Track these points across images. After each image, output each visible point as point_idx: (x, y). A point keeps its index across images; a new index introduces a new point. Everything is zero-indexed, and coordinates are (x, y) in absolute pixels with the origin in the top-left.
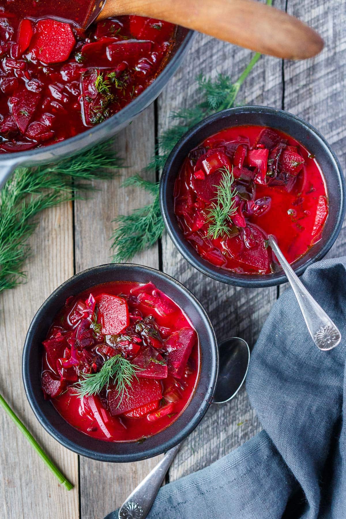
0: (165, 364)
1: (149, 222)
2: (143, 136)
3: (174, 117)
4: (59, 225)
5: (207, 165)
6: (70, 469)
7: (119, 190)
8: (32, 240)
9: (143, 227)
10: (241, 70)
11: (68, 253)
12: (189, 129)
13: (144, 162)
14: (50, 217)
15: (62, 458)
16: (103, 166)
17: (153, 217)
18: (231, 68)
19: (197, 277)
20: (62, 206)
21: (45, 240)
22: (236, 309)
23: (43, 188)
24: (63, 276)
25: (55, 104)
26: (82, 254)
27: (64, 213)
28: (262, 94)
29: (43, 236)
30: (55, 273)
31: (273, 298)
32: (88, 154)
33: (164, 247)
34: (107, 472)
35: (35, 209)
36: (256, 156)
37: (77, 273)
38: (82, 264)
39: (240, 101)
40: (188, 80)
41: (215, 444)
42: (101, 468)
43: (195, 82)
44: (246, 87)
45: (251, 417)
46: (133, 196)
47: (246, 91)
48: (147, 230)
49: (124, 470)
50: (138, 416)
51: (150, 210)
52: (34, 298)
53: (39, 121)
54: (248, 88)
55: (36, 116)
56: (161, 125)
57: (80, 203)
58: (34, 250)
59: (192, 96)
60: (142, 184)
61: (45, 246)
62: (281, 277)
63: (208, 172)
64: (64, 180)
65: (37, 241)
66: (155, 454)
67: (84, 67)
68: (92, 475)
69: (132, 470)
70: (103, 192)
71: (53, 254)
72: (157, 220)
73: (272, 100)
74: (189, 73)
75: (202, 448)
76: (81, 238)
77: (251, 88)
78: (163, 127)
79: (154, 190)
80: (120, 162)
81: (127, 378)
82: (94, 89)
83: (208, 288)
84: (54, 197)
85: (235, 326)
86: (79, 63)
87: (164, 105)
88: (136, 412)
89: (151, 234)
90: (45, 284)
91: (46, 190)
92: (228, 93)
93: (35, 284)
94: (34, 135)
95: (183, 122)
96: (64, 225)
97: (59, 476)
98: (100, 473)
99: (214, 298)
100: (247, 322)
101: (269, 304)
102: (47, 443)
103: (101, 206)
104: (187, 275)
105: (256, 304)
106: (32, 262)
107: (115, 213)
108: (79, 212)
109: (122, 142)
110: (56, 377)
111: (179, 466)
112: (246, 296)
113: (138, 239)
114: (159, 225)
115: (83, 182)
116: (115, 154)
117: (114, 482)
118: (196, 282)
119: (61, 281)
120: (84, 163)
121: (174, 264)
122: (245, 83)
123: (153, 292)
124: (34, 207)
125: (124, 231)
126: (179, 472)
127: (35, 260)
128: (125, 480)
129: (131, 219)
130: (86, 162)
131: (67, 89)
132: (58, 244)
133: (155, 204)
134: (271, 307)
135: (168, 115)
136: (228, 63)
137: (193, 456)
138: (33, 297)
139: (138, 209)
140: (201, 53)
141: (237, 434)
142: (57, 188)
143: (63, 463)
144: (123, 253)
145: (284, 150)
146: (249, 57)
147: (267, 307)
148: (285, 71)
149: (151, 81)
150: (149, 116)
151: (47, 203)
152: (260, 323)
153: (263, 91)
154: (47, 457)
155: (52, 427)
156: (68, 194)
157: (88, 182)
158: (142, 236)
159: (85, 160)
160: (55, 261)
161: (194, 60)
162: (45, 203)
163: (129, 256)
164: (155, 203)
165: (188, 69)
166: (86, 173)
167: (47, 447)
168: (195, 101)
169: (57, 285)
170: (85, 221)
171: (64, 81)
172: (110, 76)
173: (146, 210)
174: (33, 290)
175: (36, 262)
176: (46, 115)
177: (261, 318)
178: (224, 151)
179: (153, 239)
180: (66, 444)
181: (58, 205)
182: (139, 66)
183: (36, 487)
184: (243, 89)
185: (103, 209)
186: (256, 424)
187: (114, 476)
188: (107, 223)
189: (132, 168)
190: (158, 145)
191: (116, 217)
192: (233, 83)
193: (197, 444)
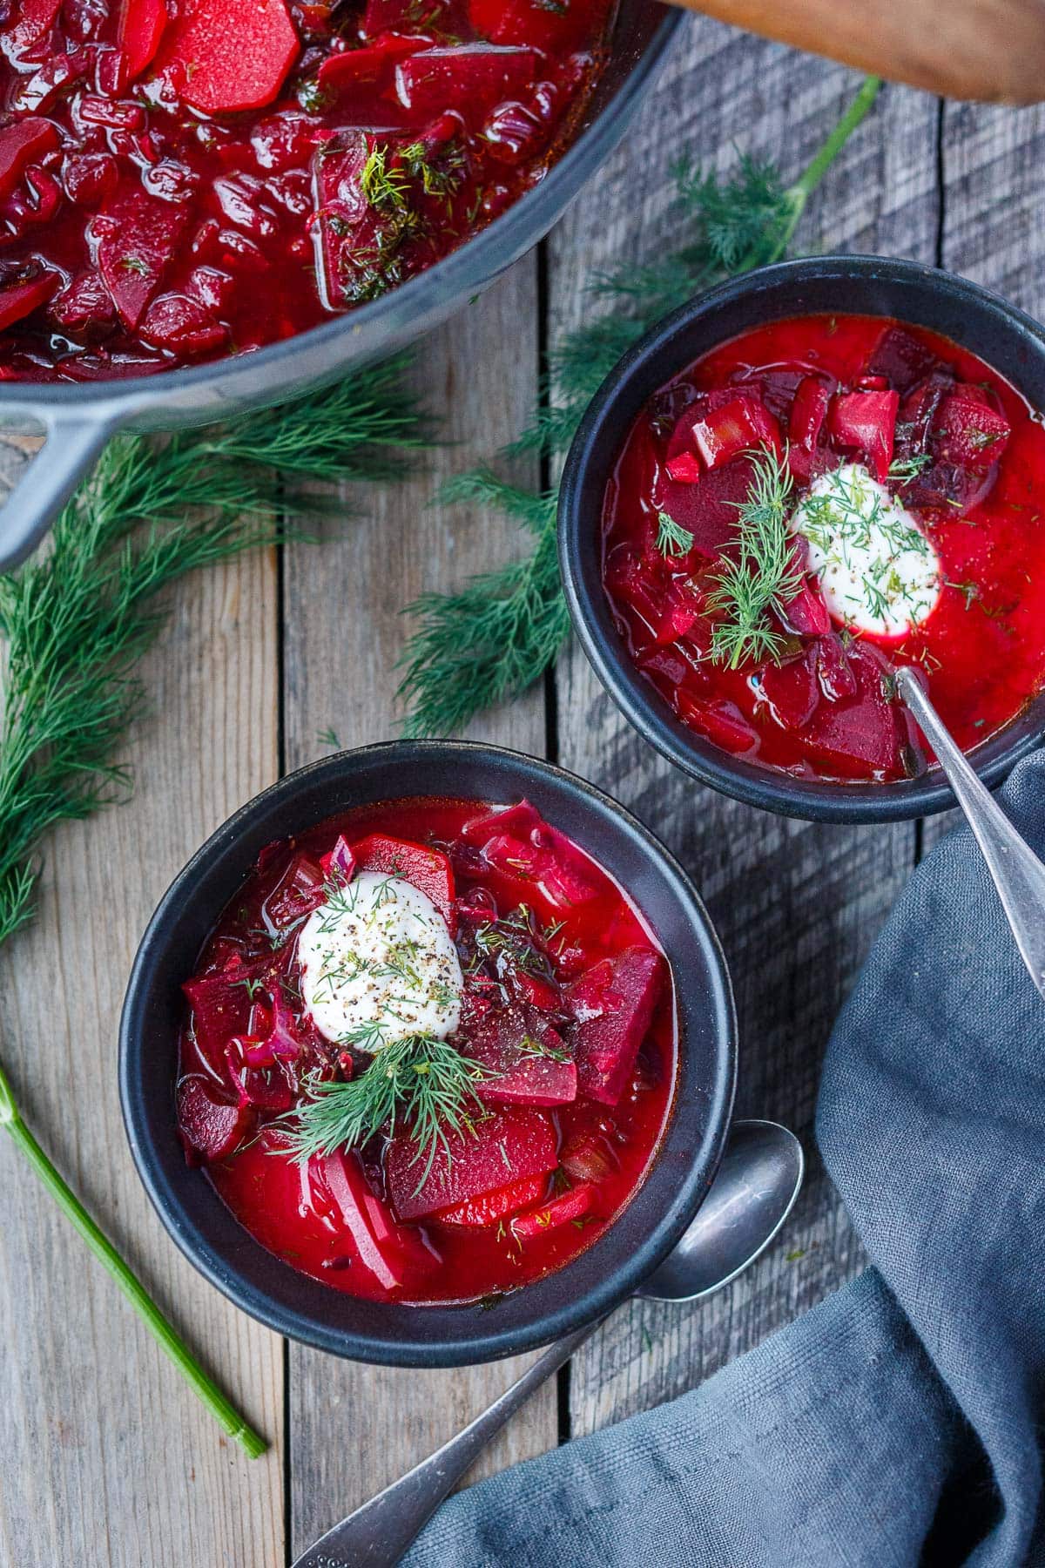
0: (568, 1057)
1: (519, 614)
2: (502, 348)
3: (599, 290)
4: (233, 622)
5: (707, 438)
6: (257, 1390)
7: (423, 514)
8: (151, 669)
9: (500, 631)
10: (809, 149)
11: (262, 709)
12: (646, 328)
13: (503, 430)
14: (208, 596)
15: (234, 1355)
16: (378, 440)
17: (531, 599)
18: (779, 142)
19: (666, 790)
20: (245, 564)
21: (189, 665)
22: (788, 892)
23: (185, 505)
24: (244, 781)
25: (232, 239)
26: (304, 712)
27: (251, 586)
28: (874, 226)
29: (182, 656)
30: (219, 771)
31: (902, 860)
32: (331, 399)
33: (563, 696)
34: (375, 1403)
35: (161, 568)
36: (859, 411)
37: (288, 772)
38: (306, 744)
39: (805, 244)
40: (644, 176)
41: (717, 1318)
42: (355, 1389)
43: (667, 181)
44: (824, 199)
45: (831, 1236)
46: (467, 534)
47: (825, 212)
48: (510, 642)
49: (430, 1396)
50: (480, 1220)
51: (521, 579)
52: (153, 848)
53: (183, 292)
54: (830, 204)
55: (173, 277)
56: (559, 313)
57: (300, 555)
58: (155, 700)
59: (656, 227)
60: (499, 495)
61: (189, 686)
62: (935, 790)
63: (710, 459)
64: (252, 481)
65: (165, 670)
66: (534, 1342)
67: (326, 127)
68: (325, 1407)
69: (454, 1398)
70: (373, 522)
71: (213, 713)
72: (543, 611)
73: (906, 243)
74: (647, 153)
75: (675, 1330)
76: (305, 664)
77: (840, 206)
78: (564, 319)
79: (536, 517)
80: (427, 428)
81: (446, 1103)
82: (357, 195)
83: (701, 828)
84: (221, 532)
85: (783, 946)
86: (312, 114)
87: (568, 251)
88: (473, 1211)
89: (524, 652)
90: (187, 805)
91: (196, 509)
92: (770, 220)
93: (156, 805)
94: (164, 333)
95: (626, 308)
96: (249, 622)
97: (224, 1412)
98: (351, 1404)
99: (718, 858)
100: (821, 934)
101: (891, 881)
102: (185, 1307)
103: (367, 565)
104: (634, 785)
105: (850, 880)
106: (149, 736)
107: (411, 586)
108: (297, 584)
109: (437, 365)
110: (222, 1094)
111: (601, 1385)
112: (817, 852)
113: (481, 670)
114: (550, 626)
115: (313, 488)
116: (414, 402)
117: (396, 1433)
118: (664, 805)
119: (238, 797)
120: (320, 429)
121: (594, 748)
122: (823, 188)
123: (534, 834)
124: (160, 564)
125: (440, 642)
126: (603, 1404)
127: (156, 731)
128: (430, 1427)
129: (461, 604)
130: (325, 424)
131: (270, 193)
132: (232, 680)
133: (541, 560)
134: (897, 891)
135: (580, 285)
136: (769, 128)
137: (645, 1355)
138: (149, 844)
139: (485, 576)
140: (685, 94)
141: (784, 1288)
142: (232, 506)
143: (235, 1372)
144: (436, 712)
145: (947, 396)
146: (835, 111)
147: (885, 891)
148: (947, 155)
149: (533, 175)
150: (520, 285)
151: (199, 552)
152: (861, 937)
153: (878, 215)
154: (185, 1351)
155: (210, 1251)
156: (265, 523)
157: (329, 489)
158: (496, 659)
159: (322, 418)
160: (219, 735)
161: (665, 113)
162: (193, 552)
163: (454, 724)
164: (539, 555)
165: (645, 144)
166: (324, 460)
167: (187, 1319)
168: (666, 243)
169: (226, 811)
170: (316, 612)
171: (262, 168)
172: (407, 155)
173: (509, 578)
174: (148, 825)
175: (161, 735)
176: (203, 273)
177: (865, 924)
178: (758, 397)
179: (530, 671)
180: (254, 1306)
181: (233, 559)
182: (498, 125)
183: (148, 1445)
184: (816, 209)
185: (374, 574)
186: (844, 1256)
187: (396, 1414)
188: (387, 619)
189: (467, 448)
190: (548, 378)
191: (415, 600)
192: (783, 188)
193: (660, 1318)
